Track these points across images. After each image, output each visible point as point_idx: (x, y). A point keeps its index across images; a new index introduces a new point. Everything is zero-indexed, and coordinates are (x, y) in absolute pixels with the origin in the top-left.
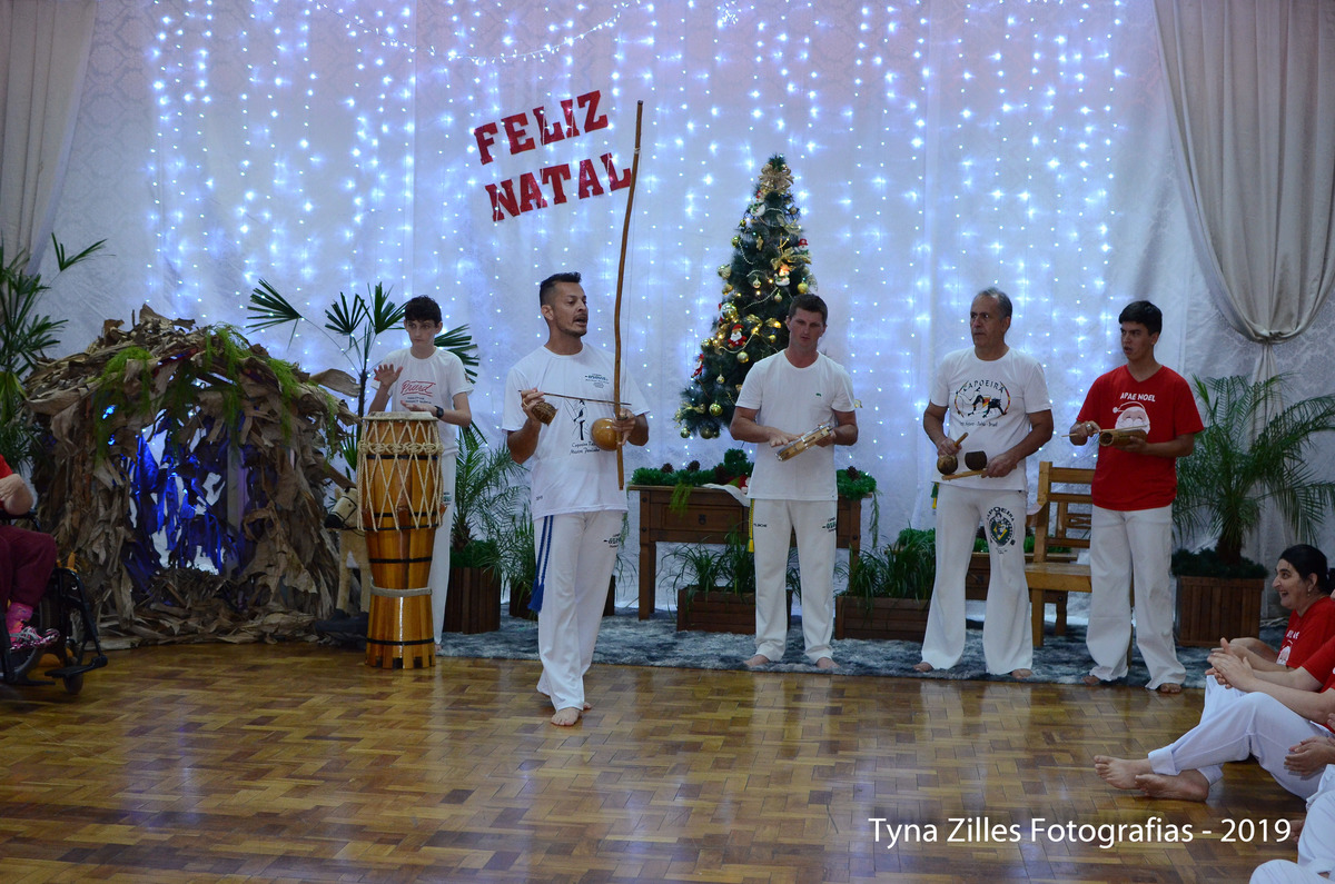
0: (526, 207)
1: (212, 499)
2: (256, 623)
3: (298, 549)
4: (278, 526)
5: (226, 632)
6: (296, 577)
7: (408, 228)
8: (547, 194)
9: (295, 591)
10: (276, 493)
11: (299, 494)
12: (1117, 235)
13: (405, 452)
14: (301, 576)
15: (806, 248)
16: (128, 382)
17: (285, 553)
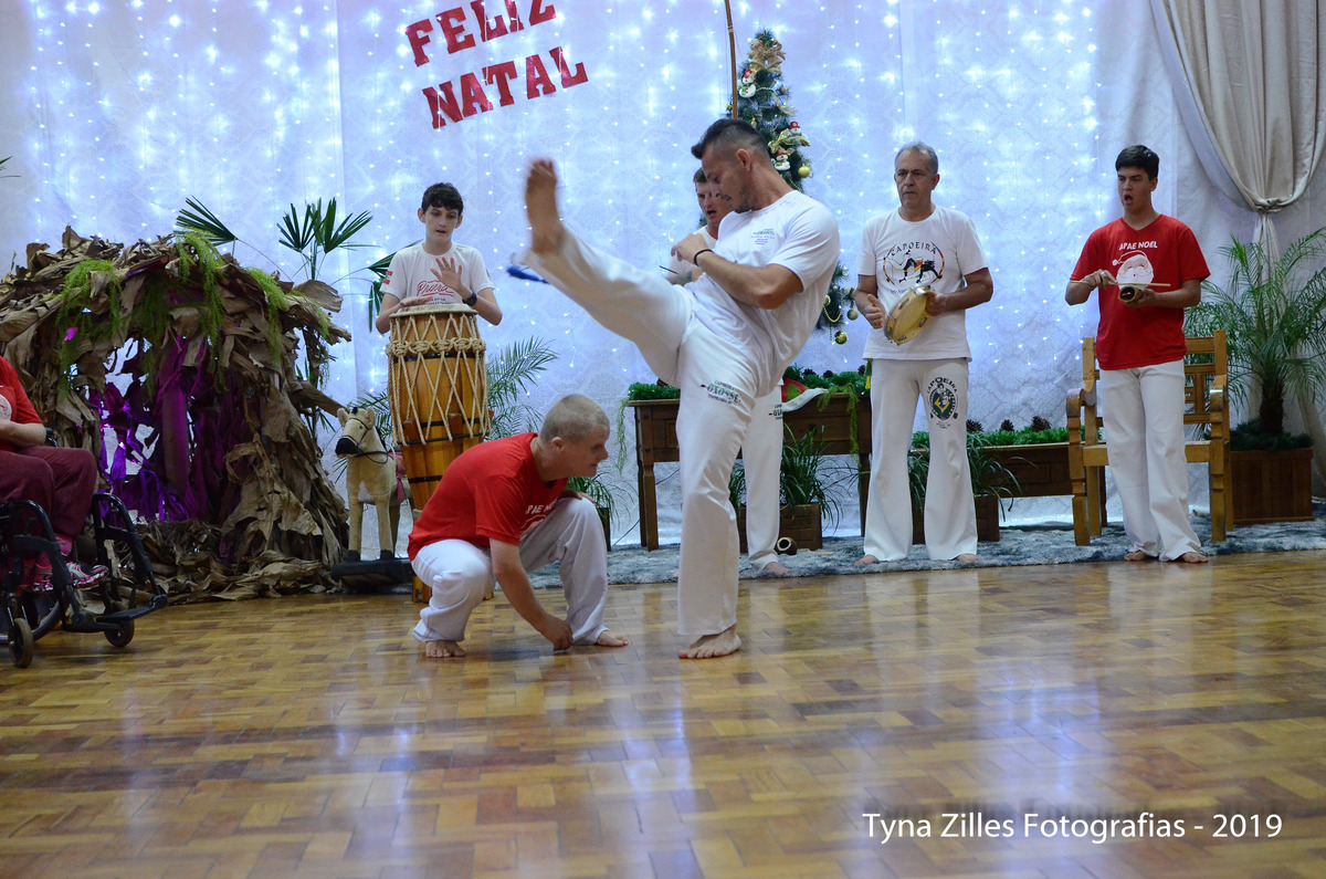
0: (470, 111)
1: (148, 452)
2: (249, 577)
3: (291, 487)
4: (266, 463)
5: (220, 588)
6: (295, 519)
7: (336, 141)
8: (492, 94)
9: (292, 535)
10: (262, 424)
11: (291, 424)
12: (1102, 112)
13: (453, 349)
14: (301, 518)
15: (799, 131)
16: (94, 296)
17: (278, 493)
